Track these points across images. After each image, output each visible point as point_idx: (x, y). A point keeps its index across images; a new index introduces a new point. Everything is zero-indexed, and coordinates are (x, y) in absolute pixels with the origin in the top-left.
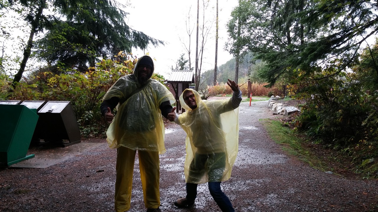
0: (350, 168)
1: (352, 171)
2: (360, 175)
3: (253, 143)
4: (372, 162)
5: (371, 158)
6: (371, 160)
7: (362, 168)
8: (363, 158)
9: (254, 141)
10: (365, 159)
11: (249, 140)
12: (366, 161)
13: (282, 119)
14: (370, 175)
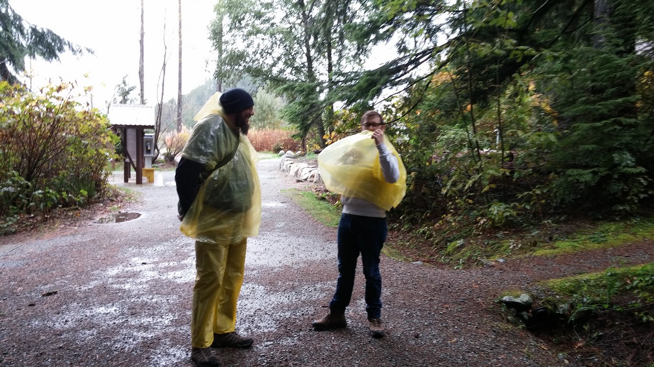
0: (432, 256)
1: (437, 259)
2: (448, 263)
3: (292, 228)
4: (462, 245)
5: (459, 238)
6: (460, 242)
7: (449, 255)
8: (447, 240)
9: (290, 224)
10: (451, 241)
11: (284, 223)
12: (453, 244)
13: (316, 189)
14: (463, 263)
